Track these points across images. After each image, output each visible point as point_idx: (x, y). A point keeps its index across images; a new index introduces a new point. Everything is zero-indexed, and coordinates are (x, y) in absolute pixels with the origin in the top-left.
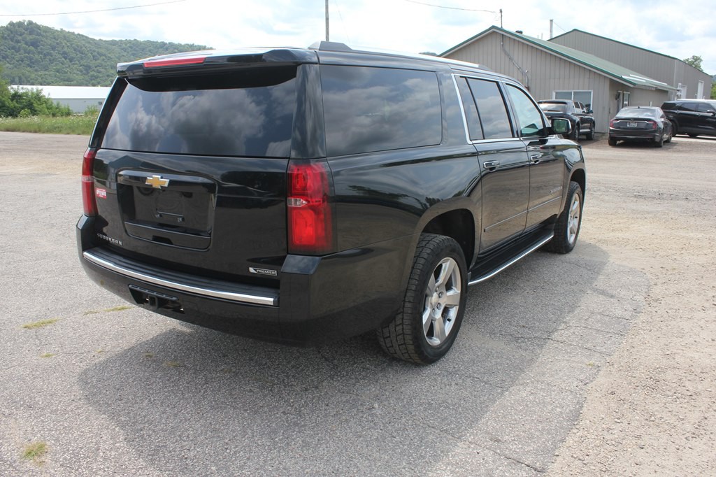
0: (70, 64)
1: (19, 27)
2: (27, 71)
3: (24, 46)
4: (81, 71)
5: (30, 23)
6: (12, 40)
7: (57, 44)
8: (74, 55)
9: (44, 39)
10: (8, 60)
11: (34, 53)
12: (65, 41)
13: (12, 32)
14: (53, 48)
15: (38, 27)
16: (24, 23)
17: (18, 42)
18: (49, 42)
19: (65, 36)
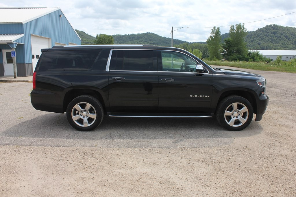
0: (288, 40)
1: (270, 27)
2: (270, 44)
3: (270, 34)
4: (292, 44)
5: (274, 25)
6: (266, 32)
7: (284, 32)
8: (290, 37)
9: (279, 31)
10: (263, 40)
11: (274, 37)
12: (288, 31)
13: (266, 29)
14: (282, 34)
15: (277, 26)
16: (272, 25)
17: (268, 33)
18: (280, 32)
19: (288, 29)
